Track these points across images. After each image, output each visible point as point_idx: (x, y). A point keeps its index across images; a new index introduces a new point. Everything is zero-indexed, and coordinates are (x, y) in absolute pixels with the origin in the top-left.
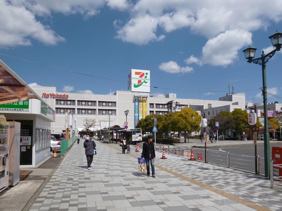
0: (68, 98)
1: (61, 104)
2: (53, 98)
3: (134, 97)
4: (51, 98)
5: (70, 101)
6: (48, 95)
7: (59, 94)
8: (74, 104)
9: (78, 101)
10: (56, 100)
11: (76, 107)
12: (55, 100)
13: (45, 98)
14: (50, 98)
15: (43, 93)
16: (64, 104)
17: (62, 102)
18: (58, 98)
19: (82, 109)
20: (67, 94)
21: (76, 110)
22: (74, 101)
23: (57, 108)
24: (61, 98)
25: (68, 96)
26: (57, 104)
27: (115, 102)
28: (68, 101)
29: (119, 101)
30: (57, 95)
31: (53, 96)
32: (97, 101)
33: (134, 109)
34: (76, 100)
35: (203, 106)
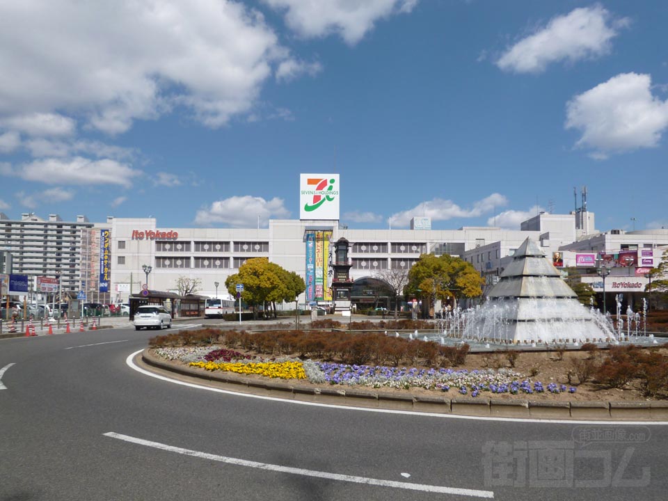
0: (176, 238)
1: (165, 250)
2: (152, 239)
3: (306, 231)
4: (147, 239)
5: (182, 243)
6: (142, 233)
7: (161, 230)
8: (188, 249)
9: (197, 243)
10: (157, 242)
11: (192, 253)
12: (153, 242)
13: (137, 239)
14: (145, 239)
15: (134, 231)
16: (170, 250)
17: (168, 246)
18: (160, 239)
19: (204, 258)
20: (175, 230)
21: (192, 260)
22: (189, 243)
23: (157, 258)
24: (165, 239)
25: (176, 234)
26: (159, 249)
27: (267, 243)
28: (178, 243)
29: (275, 240)
30: (158, 233)
31: (150, 234)
32: (232, 241)
33: (305, 256)
34: (192, 240)
35: (464, 244)
